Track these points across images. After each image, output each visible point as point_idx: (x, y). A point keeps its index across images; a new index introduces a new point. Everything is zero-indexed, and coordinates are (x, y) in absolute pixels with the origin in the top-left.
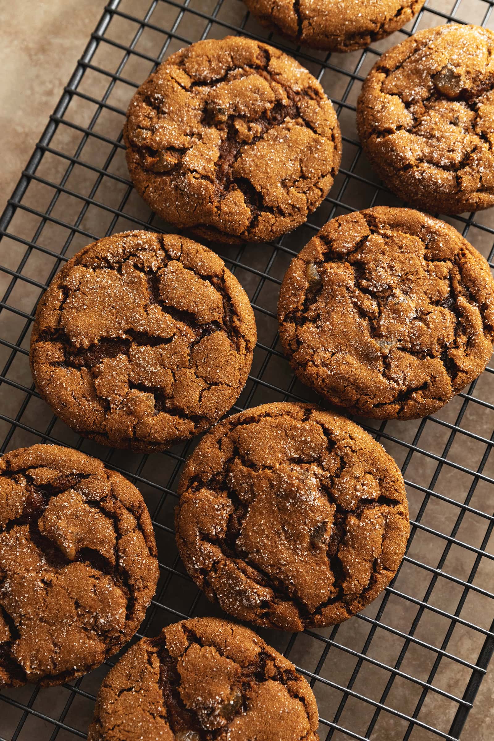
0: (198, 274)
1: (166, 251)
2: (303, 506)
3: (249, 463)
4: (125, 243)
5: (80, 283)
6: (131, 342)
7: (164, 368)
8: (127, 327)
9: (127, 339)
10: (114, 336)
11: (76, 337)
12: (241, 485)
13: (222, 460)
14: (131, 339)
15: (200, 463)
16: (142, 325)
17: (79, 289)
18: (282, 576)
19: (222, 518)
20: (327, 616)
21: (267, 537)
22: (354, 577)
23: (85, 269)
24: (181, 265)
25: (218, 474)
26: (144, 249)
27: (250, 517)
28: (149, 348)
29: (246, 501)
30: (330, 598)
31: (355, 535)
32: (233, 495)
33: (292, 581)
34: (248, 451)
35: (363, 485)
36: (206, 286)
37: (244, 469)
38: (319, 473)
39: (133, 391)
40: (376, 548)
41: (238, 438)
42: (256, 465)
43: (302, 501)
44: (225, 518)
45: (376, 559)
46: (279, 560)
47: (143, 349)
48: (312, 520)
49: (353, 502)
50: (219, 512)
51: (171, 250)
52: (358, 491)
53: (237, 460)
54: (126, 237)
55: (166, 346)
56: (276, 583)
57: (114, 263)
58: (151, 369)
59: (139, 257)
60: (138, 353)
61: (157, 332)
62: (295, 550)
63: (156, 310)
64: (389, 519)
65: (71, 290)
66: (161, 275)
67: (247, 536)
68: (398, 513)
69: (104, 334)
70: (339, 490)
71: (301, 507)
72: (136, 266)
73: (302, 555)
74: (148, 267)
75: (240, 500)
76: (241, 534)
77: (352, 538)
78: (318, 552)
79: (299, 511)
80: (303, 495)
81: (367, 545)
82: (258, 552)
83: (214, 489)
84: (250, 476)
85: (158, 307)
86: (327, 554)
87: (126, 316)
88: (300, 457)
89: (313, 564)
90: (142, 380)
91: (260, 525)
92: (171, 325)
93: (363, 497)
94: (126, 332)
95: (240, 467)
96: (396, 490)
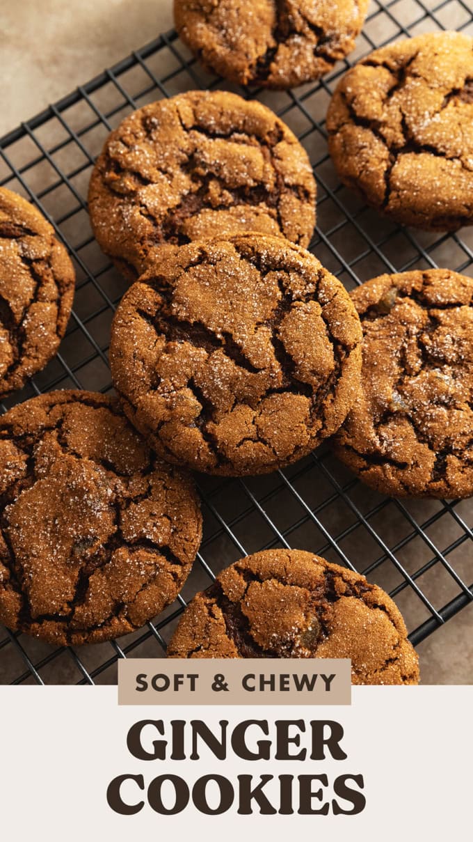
0: (330, 331)
1: (318, 289)
2: (85, 511)
3: (63, 441)
4: (287, 254)
5: (220, 260)
6: (221, 346)
7: (231, 391)
8: (229, 329)
9: (220, 340)
10: (211, 329)
11: (179, 304)
12: (44, 457)
13: (42, 424)
14: (224, 343)
15: (21, 416)
16: (242, 339)
17: (214, 264)
18: (25, 565)
19: (7, 477)
20: (45, 630)
21: (35, 519)
22: (91, 608)
23: (234, 250)
24: (320, 311)
25: (31, 435)
26: (300, 273)
27: (32, 491)
28: (232, 363)
29: (39, 474)
30: (57, 613)
31: (116, 568)
32: (31, 462)
33: (31, 575)
34: (70, 429)
35: (155, 525)
36: (327, 348)
37: (55, 443)
38: (120, 488)
39: (188, 390)
40: (129, 593)
41: (70, 412)
42: (68, 446)
43: (87, 505)
44: (10, 479)
45: (123, 604)
46: (32, 548)
47: (226, 360)
48: (84, 529)
49: (135, 535)
50: (7, 470)
51: (323, 291)
52: (146, 528)
53: (54, 433)
54: (294, 250)
55: (248, 374)
56: (17, 568)
57: (264, 264)
58: (219, 383)
59: (289, 276)
60: (220, 360)
61: (250, 356)
62: (52, 548)
63: (265, 334)
64: (160, 573)
65: (208, 260)
66: (294, 307)
67: (17, 509)
68: (172, 573)
69: (205, 321)
70: (129, 516)
71: (82, 509)
72: (280, 282)
73: (56, 556)
74: (290, 291)
75: (34, 471)
76: (14, 503)
77: (112, 569)
78: (73, 562)
79: (78, 512)
80: (90, 499)
81: (122, 584)
82: (18, 528)
83: (19, 447)
84: (55, 453)
85: (270, 334)
86: (81, 569)
87: (236, 319)
88: (115, 464)
89: (61, 572)
90: (203, 386)
91: (35, 505)
92: (268, 359)
93: (147, 537)
94: (224, 333)
95: (52, 440)
96: (184, 550)
